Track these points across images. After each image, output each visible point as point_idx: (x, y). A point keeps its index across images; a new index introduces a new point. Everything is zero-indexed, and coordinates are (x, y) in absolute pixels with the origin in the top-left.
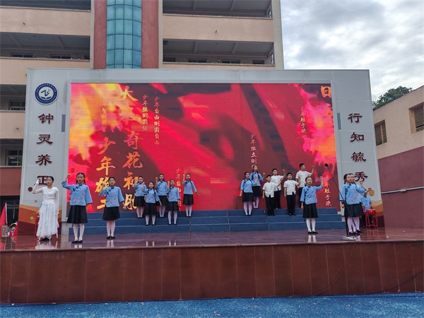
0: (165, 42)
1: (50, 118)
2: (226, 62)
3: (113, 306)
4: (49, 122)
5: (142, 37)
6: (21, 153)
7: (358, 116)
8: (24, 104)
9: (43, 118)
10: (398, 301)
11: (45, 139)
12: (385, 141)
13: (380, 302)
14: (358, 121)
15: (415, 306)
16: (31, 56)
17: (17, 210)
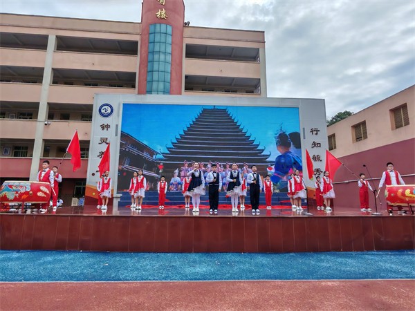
0: (186, 77)
1: (108, 126)
2: (227, 91)
3: (147, 255)
4: (107, 130)
5: (171, 73)
6: (88, 150)
7: (317, 131)
8: (91, 117)
9: (103, 127)
10: (341, 257)
11: (104, 141)
12: (335, 148)
13: (328, 257)
14: (317, 134)
15: (352, 261)
16: (97, 85)
17: (84, 189)
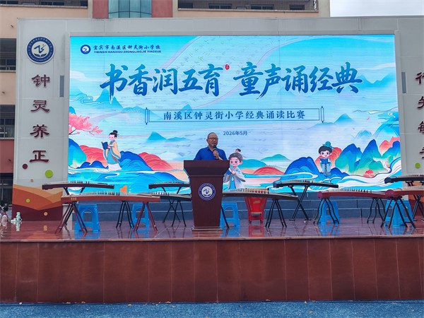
1: (46, 80)
4: (45, 85)
11: (40, 106)
16: (17, 3)
